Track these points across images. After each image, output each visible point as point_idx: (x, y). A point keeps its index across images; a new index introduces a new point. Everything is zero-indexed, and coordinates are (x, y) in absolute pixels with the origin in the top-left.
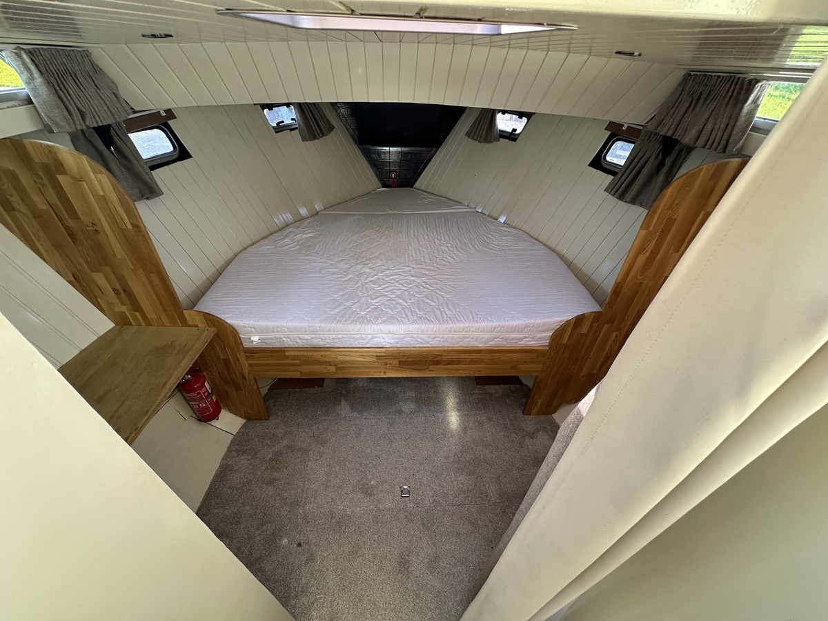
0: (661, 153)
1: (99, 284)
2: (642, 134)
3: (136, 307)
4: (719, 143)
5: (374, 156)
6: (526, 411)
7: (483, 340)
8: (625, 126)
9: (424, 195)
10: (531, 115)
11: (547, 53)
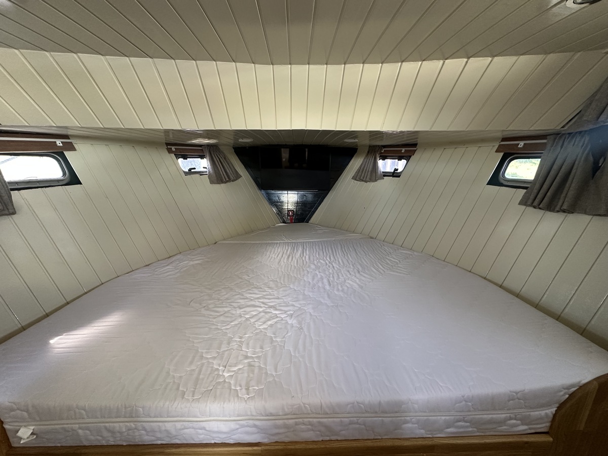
5: (274, 198)
8: (521, 144)
9: (319, 227)
10: (410, 157)
11: (444, 62)
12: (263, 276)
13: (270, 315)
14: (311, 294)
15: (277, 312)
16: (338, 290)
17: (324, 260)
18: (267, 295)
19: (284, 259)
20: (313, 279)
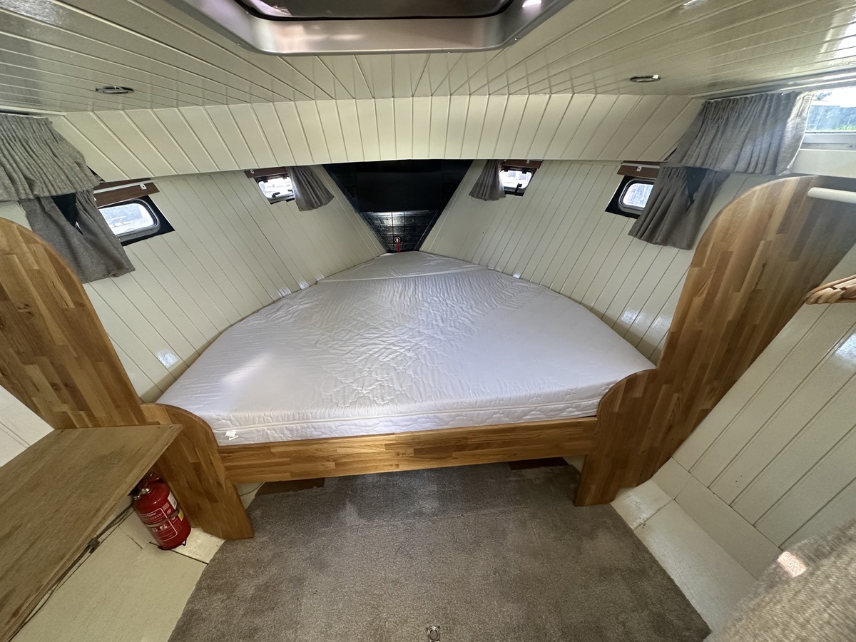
0: (687, 189)
1: (35, 380)
2: (660, 173)
3: (81, 404)
4: (764, 164)
5: (376, 222)
6: (577, 501)
7: (516, 415)
8: (640, 167)
9: (432, 257)
10: (536, 169)
11: (550, 96)
12: (377, 317)
13: (390, 350)
14: (425, 331)
15: (396, 348)
16: (451, 326)
17: (437, 297)
18: (385, 334)
19: (396, 298)
20: (427, 317)
